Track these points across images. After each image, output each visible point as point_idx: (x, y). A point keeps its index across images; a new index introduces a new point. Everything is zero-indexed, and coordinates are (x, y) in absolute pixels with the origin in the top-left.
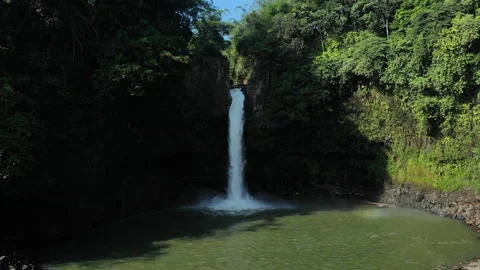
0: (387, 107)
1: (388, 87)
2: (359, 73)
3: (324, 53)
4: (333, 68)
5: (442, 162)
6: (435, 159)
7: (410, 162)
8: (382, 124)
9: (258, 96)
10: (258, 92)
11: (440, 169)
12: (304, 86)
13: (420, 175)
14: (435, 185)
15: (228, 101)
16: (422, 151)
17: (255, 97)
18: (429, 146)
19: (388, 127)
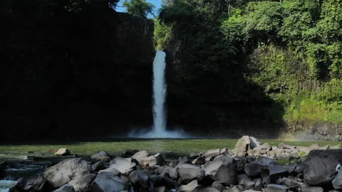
0: (282, 58)
1: (284, 40)
2: (261, 28)
3: (230, 18)
4: (239, 28)
5: (329, 100)
6: (325, 98)
7: (303, 103)
8: (278, 73)
9: (177, 53)
10: (177, 49)
11: (329, 106)
12: (214, 44)
13: (312, 112)
14: (326, 119)
15: (153, 54)
16: (312, 92)
17: (174, 54)
18: (318, 88)
19: (283, 76)
